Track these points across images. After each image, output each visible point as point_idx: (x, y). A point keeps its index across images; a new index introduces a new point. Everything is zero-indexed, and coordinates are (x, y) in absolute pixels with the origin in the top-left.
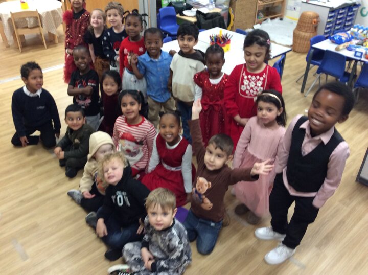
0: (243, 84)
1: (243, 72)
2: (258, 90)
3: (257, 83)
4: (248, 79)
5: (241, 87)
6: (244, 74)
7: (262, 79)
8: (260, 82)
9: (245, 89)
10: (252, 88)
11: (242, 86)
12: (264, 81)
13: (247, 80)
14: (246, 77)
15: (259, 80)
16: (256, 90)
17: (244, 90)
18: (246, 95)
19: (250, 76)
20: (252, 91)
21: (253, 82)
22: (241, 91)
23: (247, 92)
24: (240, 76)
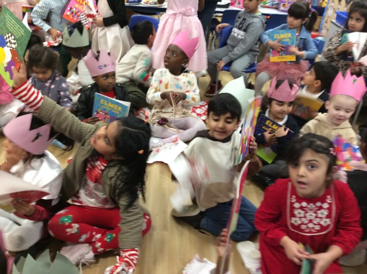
0: (293, 215)
1: (291, 197)
2: (322, 223)
3: (319, 212)
4: (302, 208)
5: (291, 219)
6: (294, 201)
7: (326, 206)
8: (322, 211)
9: (299, 222)
10: (311, 221)
11: (294, 219)
12: (330, 209)
13: (300, 211)
14: (297, 205)
15: (320, 208)
16: (319, 224)
17: (296, 224)
18: (302, 231)
19: (304, 204)
20: (311, 225)
21: (311, 213)
22: (292, 225)
23: (303, 227)
24: (285, 203)
